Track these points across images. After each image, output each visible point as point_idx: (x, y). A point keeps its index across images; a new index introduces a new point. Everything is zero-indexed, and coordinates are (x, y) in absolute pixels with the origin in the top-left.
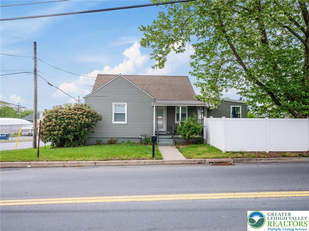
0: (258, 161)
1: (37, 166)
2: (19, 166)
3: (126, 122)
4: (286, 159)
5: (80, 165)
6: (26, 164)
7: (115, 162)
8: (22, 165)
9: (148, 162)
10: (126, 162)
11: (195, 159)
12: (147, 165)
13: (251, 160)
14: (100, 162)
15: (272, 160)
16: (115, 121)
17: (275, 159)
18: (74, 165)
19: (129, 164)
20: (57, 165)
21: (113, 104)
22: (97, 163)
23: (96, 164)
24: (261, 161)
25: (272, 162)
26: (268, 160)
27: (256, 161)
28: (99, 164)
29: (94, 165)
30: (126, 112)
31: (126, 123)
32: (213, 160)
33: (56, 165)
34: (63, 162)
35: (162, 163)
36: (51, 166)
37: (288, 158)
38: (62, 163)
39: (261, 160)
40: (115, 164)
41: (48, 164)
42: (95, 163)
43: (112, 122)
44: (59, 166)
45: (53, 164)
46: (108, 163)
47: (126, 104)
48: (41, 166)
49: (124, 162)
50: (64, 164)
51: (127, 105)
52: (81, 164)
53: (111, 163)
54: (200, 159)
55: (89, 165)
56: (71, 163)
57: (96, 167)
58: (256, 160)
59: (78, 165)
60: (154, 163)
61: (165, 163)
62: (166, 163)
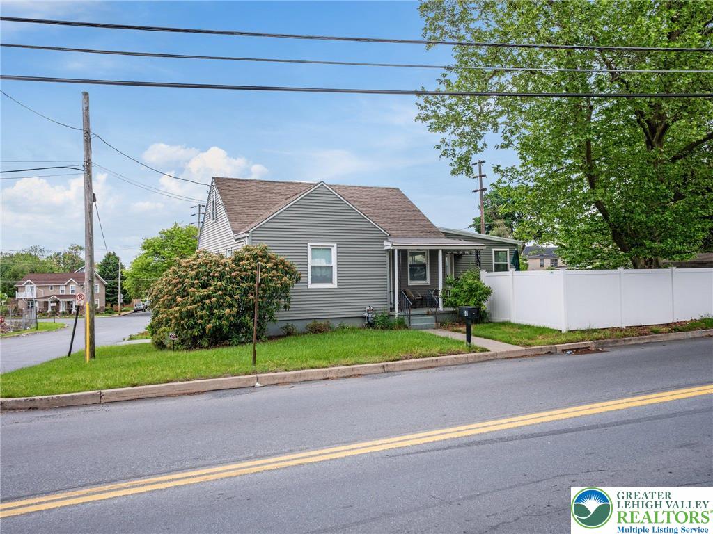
0: (626, 343)
1: (272, 382)
2: (236, 385)
3: (334, 285)
4: (661, 336)
5: (356, 372)
6: (249, 380)
7: (418, 362)
8: (241, 382)
9: (472, 357)
10: (437, 360)
11: (542, 347)
12: (471, 363)
13: (617, 342)
14: (392, 365)
15: (644, 339)
16: (312, 283)
17: (648, 338)
18: (345, 375)
19: (442, 363)
20: (313, 378)
21: (309, 247)
22: (387, 365)
23: (386, 368)
24: (630, 343)
25: (644, 343)
26: (639, 339)
27: (623, 343)
28: (390, 368)
29: (381, 370)
30: (334, 263)
31: (336, 287)
32: (567, 346)
33: (310, 378)
34: (323, 369)
35: (492, 358)
36: (301, 379)
37: (663, 335)
38: (321, 371)
39: (630, 340)
40: (418, 366)
41: (295, 376)
42: (383, 367)
43: (307, 286)
44: (316, 378)
45: (304, 375)
46: (407, 364)
47: (335, 245)
48: (281, 381)
49: (433, 360)
50: (325, 373)
51: (335, 247)
52: (358, 370)
53: (411, 363)
54: (547, 346)
55: (372, 371)
56: (339, 370)
57: (386, 374)
58: (625, 341)
59: (352, 373)
60: (482, 359)
61: (498, 357)
62: (501, 357)
